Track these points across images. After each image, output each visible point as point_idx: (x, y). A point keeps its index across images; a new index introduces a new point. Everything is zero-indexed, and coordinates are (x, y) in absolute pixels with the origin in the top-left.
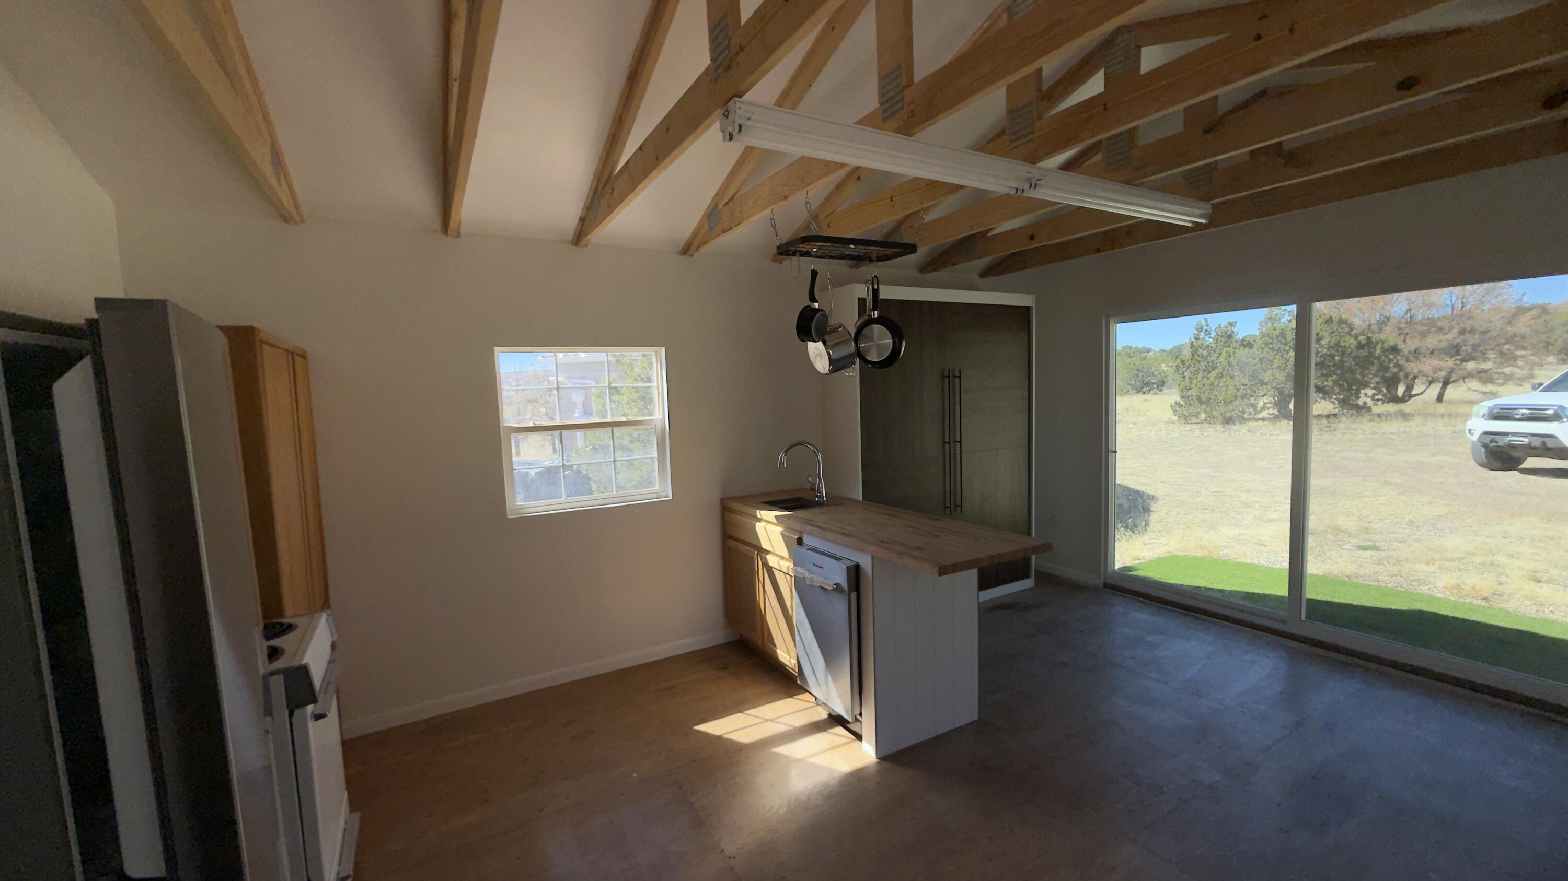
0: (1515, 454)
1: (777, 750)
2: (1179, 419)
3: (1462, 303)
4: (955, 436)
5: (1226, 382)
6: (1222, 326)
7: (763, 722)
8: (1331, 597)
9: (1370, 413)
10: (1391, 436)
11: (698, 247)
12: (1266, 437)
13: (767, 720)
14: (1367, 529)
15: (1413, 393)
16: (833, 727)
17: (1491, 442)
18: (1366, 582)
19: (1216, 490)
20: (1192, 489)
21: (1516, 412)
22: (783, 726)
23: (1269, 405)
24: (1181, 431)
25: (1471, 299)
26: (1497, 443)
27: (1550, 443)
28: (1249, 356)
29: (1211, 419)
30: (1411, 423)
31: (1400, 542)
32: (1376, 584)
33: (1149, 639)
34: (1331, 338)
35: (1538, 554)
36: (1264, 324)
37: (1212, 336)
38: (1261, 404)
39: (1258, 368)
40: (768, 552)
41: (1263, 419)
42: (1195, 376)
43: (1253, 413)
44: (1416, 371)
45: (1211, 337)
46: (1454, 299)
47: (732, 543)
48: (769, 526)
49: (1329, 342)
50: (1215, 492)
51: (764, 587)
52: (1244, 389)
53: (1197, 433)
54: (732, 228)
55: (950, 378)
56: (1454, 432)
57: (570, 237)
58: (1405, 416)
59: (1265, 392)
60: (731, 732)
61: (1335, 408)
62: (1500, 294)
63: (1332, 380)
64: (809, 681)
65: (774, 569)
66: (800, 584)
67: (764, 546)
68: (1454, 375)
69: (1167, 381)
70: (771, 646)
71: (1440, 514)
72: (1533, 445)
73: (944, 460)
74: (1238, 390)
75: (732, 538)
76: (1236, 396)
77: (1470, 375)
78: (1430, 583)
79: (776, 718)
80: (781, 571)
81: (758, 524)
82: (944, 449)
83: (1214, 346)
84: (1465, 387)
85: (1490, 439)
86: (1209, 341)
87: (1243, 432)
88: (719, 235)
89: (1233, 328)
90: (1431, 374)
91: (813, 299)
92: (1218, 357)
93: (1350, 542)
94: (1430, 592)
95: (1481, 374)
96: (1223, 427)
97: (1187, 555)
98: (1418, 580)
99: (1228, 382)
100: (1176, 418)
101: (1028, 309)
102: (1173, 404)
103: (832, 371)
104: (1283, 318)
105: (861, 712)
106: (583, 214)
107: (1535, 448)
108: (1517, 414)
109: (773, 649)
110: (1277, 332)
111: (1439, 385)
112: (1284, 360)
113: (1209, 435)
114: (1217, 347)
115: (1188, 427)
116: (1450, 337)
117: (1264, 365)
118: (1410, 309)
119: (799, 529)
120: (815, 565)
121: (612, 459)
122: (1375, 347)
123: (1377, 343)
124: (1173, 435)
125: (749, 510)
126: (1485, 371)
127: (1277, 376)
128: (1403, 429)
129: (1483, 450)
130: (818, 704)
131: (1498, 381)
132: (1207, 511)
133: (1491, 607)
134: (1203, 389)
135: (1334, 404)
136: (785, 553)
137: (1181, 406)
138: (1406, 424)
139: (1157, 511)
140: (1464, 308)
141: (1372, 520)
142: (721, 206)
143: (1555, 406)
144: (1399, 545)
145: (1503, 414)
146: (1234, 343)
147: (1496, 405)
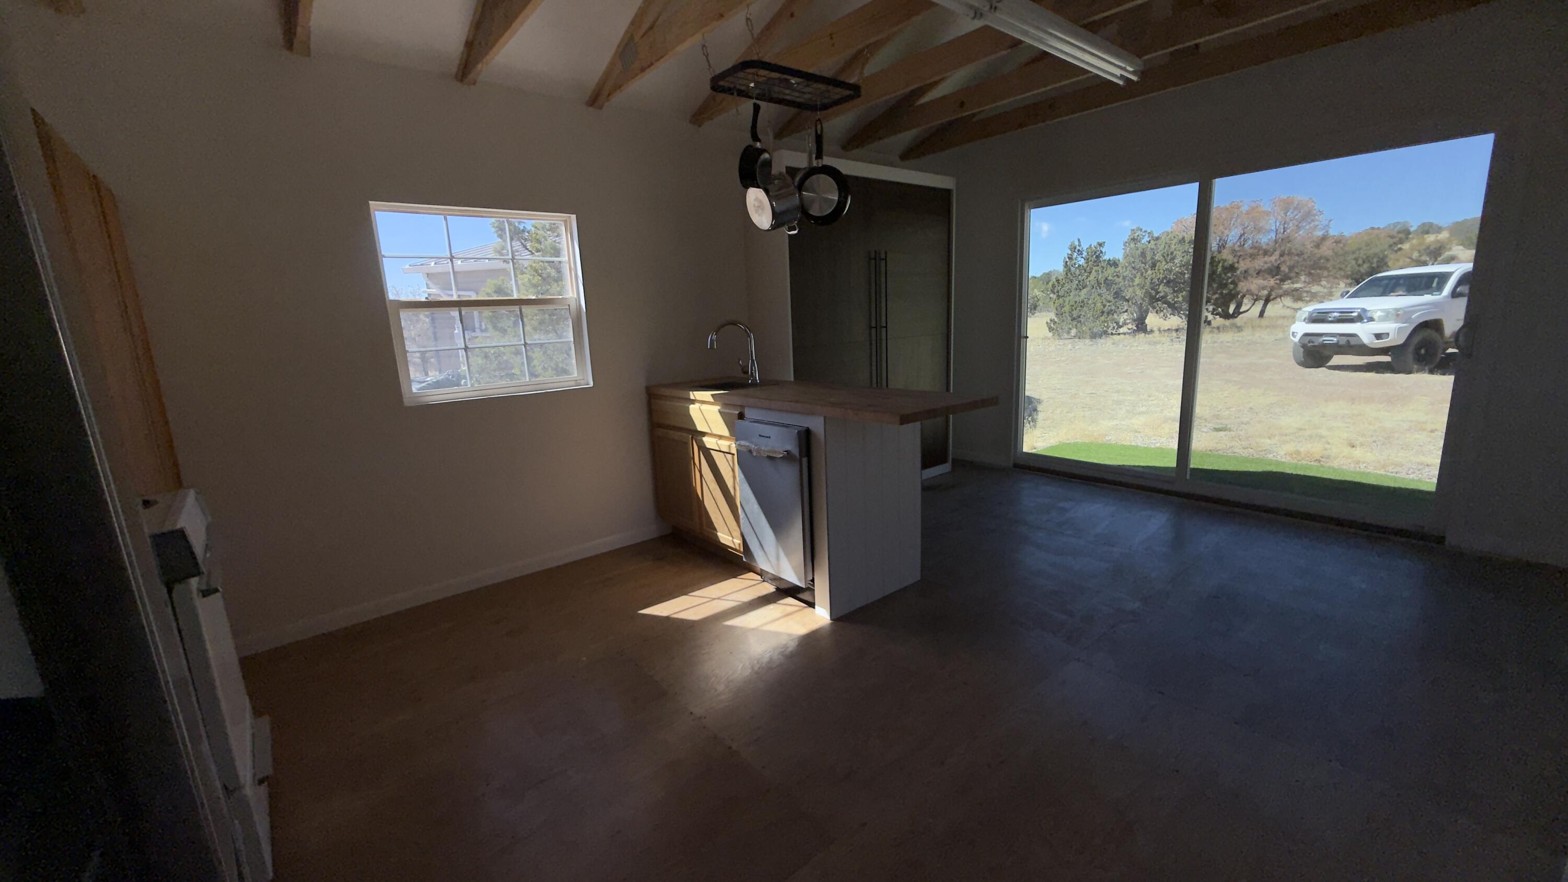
0: (1326, 353)
1: (729, 623)
2: (1053, 335)
3: (1284, 228)
4: (881, 322)
5: (1094, 299)
6: (1093, 246)
7: (710, 601)
8: (1201, 465)
9: (1211, 326)
10: (1227, 344)
11: (609, 95)
12: (1127, 348)
13: (714, 599)
14: (1218, 415)
15: (1241, 310)
16: (783, 598)
17: (1309, 342)
18: (1225, 454)
19: (1091, 392)
20: (1071, 393)
21: (1330, 315)
22: (732, 602)
23: (1128, 321)
24: (1056, 345)
25: (1291, 225)
26: (1313, 342)
27: (1353, 341)
28: (1115, 274)
29: (1080, 336)
30: (1244, 333)
31: (1246, 424)
32: (1234, 454)
33: (1061, 505)
34: (1183, 257)
35: (1348, 427)
36: (1127, 244)
37: (1084, 256)
38: (1122, 320)
39: (1122, 285)
40: (704, 434)
41: (1124, 334)
42: (1068, 295)
43: (1116, 328)
44: (1245, 290)
45: (1082, 257)
46: (1278, 224)
47: (660, 432)
48: (705, 407)
49: (1181, 261)
50: (1090, 394)
51: (700, 471)
52: (1109, 306)
53: (1070, 347)
54: (652, 64)
55: (876, 260)
56: (1276, 340)
57: (454, 70)
58: (1239, 329)
59: (1126, 308)
60: (678, 613)
61: (1182, 322)
62: (1313, 221)
63: (1182, 296)
64: (756, 557)
65: (711, 451)
66: (746, 460)
67: (700, 428)
68: (1273, 293)
69: (1039, 305)
70: (713, 531)
71: (1273, 402)
72: (1341, 343)
73: (871, 344)
74: (1104, 306)
75: (660, 426)
76: (1103, 312)
77: (1286, 294)
78: (1274, 453)
79: (722, 597)
80: (720, 451)
81: (692, 406)
82: (870, 334)
83: (1085, 265)
84: (1281, 305)
85: (1308, 340)
86: (1082, 262)
87: (1108, 344)
88: (636, 75)
89: (1101, 248)
90: (1256, 292)
91: (755, 138)
92: (1087, 277)
93: (1206, 426)
94: (1275, 459)
95: (1294, 292)
96: (1092, 341)
97: (1077, 442)
98: (1265, 450)
99: (1096, 300)
100: (1050, 334)
101: (948, 192)
102: (1049, 321)
103: (774, 227)
104: (1143, 239)
105: (813, 579)
106: (471, 37)
107: (1341, 347)
108: (1330, 317)
109: (713, 534)
110: (1139, 252)
111: (1261, 303)
112: (1143, 278)
113: (1079, 348)
114: (1087, 267)
115: (1061, 342)
116: (1273, 258)
117: (1126, 282)
118: (1244, 234)
119: (739, 403)
120: (760, 436)
121: (523, 342)
122: (1217, 266)
123: (1219, 262)
124: (1050, 349)
125: (681, 393)
126: (1296, 290)
127: (1137, 293)
128: (1236, 339)
129: (1302, 350)
130: (764, 581)
131: (1306, 298)
132: (1086, 409)
133: (1322, 466)
134: (1075, 306)
135: (1182, 319)
136: (725, 432)
137: (1055, 323)
138: (1239, 334)
139: (1043, 411)
140: (1285, 233)
141: (1221, 409)
142: (637, 38)
143: (1359, 309)
144: (1245, 426)
145: (1319, 318)
146: (1102, 262)
147: (1315, 310)
